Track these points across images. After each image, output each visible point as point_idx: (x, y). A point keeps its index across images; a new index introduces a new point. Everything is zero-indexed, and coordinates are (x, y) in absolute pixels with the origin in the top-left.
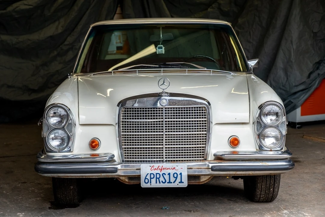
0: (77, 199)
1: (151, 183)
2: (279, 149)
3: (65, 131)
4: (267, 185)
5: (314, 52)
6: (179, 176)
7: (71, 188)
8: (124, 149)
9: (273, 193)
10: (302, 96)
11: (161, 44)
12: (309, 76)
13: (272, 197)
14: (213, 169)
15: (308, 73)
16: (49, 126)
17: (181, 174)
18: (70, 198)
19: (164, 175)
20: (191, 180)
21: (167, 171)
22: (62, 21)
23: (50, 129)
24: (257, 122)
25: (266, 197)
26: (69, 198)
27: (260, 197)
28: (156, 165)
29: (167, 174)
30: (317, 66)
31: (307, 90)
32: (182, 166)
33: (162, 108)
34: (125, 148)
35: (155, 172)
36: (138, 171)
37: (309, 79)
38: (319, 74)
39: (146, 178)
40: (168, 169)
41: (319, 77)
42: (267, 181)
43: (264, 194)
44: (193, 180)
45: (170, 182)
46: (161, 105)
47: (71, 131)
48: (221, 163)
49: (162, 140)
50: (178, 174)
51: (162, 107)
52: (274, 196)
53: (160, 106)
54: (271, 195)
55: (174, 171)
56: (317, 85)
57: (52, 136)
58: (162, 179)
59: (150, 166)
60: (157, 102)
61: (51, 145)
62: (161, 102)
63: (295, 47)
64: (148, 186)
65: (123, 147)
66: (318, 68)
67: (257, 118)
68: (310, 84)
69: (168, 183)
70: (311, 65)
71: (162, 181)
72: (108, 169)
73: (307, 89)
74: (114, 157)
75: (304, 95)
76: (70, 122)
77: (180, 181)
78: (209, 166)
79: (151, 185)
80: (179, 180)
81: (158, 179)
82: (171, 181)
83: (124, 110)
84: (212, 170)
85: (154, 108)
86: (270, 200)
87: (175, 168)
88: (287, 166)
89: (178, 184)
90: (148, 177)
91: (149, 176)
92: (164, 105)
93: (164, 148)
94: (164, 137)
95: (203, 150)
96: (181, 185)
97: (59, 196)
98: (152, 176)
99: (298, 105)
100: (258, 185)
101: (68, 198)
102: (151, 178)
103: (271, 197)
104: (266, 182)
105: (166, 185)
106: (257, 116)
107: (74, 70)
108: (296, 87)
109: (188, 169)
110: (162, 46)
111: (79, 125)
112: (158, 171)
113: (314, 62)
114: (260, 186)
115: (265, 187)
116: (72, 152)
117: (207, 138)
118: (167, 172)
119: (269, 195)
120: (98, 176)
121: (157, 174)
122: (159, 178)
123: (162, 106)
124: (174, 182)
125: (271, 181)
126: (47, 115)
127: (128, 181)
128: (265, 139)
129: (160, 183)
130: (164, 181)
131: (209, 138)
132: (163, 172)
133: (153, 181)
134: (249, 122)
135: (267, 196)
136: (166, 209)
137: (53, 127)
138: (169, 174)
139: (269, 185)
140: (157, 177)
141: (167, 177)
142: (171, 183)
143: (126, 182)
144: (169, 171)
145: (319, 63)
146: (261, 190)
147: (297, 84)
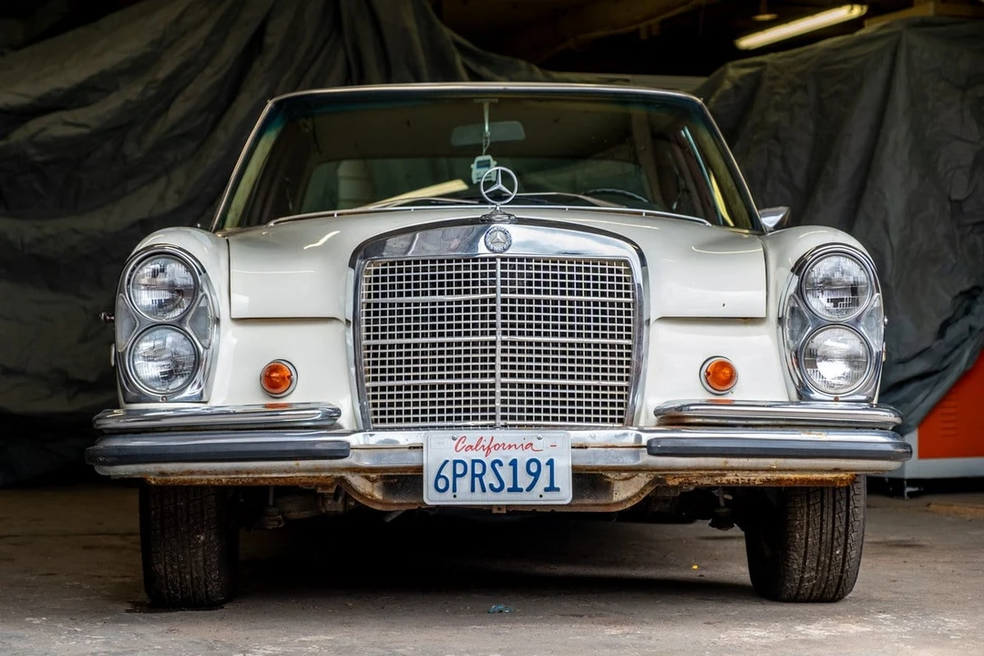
0: (215, 581)
1: (454, 490)
2: (863, 398)
3: (186, 335)
4: (824, 537)
5: (954, 262)
6: (545, 471)
7: (199, 539)
8: (371, 393)
9: (844, 564)
10: (921, 397)
11: (486, 154)
12: (941, 333)
13: (841, 578)
14: (652, 449)
15: (937, 323)
16: (134, 318)
17: (551, 463)
18: (195, 575)
19: (497, 465)
20: (583, 497)
21: (507, 452)
22: (178, 176)
23: (138, 325)
24: (793, 310)
25: (821, 578)
26: (191, 575)
27: (802, 579)
28: (472, 436)
29: (506, 462)
30: (964, 305)
31: (935, 378)
32: (555, 437)
33: (493, 259)
34: (375, 389)
35: (468, 456)
36: (414, 454)
37: (941, 341)
38: (971, 329)
39: (439, 476)
40: (510, 446)
41: (973, 339)
42: (822, 520)
43: (813, 569)
44: (589, 497)
45: (515, 489)
46: (488, 247)
47: (204, 335)
48: (678, 431)
49: (493, 359)
50: (543, 462)
51: (494, 255)
52: (845, 575)
53: (486, 251)
54: (836, 572)
55: (529, 454)
56: (968, 363)
57: (145, 346)
58: (489, 479)
59: (454, 439)
60: (476, 239)
61: (139, 377)
62: (488, 240)
63: (895, 240)
64: (446, 499)
65: (367, 384)
66: (968, 312)
67: (790, 299)
68: (945, 357)
69: (509, 490)
70: (946, 300)
71: (491, 486)
72: (319, 447)
73: (936, 372)
74: (339, 416)
75: (926, 392)
76: (202, 305)
77: (548, 486)
78: (638, 438)
79: (455, 496)
80: (544, 481)
81: (477, 479)
82: (519, 486)
83: (372, 268)
84: (650, 453)
85: (467, 261)
86: (834, 590)
87: (531, 444)
88: (889, 448)
89: (541, 496)
90: (447, 472)
91: (449, 467)
92: (498, 247)
93: (498, 385)
94: (499, 351)
95: (620, 397)
96: (552, 499)
97: (161, 566)
98: (460, 470)
99: (910, 423)
100: (795, 538)
101: (188, 577)
102: (455, 476)
103: (837, 580)
104: (822, 525)
105: (505, 499)
106: (792, 290)
107: (216, 222)
108: (901, 366)
109: (573, 447)
110: (489, 157)
111: (230, 321)
112: (480, 455)
113: (957, 292)
114: (801, 539)
115: (817, 541)
116: (206, 402)
117: (634, 357)
118: (505, 456)
119: (829, 570)
120: (286, 471)
121: (474, 462)
122: (480, 476)
123: (492, 251)
124: (529, 489)
125: (837, 524)
126: (129, 283)
127: (381, 498)
128: (818, 364)
129: (484, 490)
130: (497, 486)
131: (640, 359)
132: (494, 456)
133: (464, 484)
134: (765, 316)
135: (823, 573)
136: (501, 612)
137: (147, 320)
138: (514, 463)
139: (829, 536)
140: (476, 473)
141: (506, 473)
142: (521, 490)
143: (377, 502)
144: (513, 454)
145: (970, 295)
146: (806, 552)
147: (905, 355)
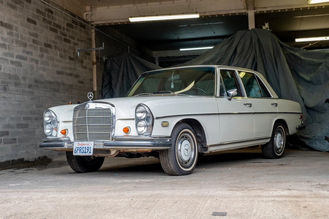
2: (148, 134)
8: (76, 135)
17: (90, 148)
28: (81, 142)
29: (84, 148)
32: (92, 143)
33: (86, 110)
35: (79, 146)
39: (75, 150)
45: (85, 152)
46: (86, 108)
47: (55, 125)
55: (88, 146)
58: (82, 151)
59: (78, 143)
62: (86, 106)
64: (76, 154)
74: (70, 139)
76: (54, 119)
78: (103, 143)
80: (89, 151)
81: (80, 151)
84: (104, 146)
87: (88, 144)
89: (88, 154)
93: (88, 133)
94: (87, 127)
96: (90, 154)
102: (77, 150)
105: (84, 154)
109: (94, 145)
111: (62, 122)
112: (81, 146)
116: (57, 137)
118: (84, 146)
124: (87, 152)
129: (81, 153)
137: (47, 122)
140: (80, 149)
141: (84, 149)
144: (86, 146)
